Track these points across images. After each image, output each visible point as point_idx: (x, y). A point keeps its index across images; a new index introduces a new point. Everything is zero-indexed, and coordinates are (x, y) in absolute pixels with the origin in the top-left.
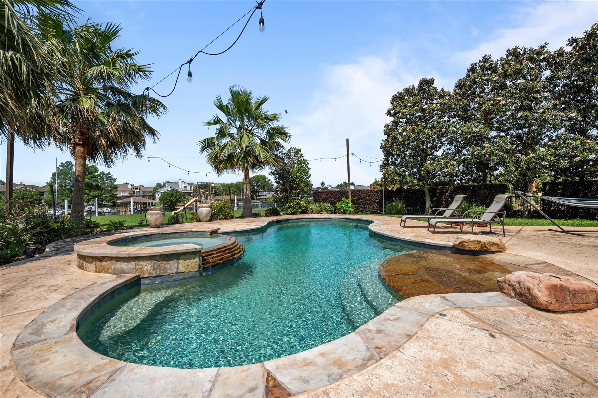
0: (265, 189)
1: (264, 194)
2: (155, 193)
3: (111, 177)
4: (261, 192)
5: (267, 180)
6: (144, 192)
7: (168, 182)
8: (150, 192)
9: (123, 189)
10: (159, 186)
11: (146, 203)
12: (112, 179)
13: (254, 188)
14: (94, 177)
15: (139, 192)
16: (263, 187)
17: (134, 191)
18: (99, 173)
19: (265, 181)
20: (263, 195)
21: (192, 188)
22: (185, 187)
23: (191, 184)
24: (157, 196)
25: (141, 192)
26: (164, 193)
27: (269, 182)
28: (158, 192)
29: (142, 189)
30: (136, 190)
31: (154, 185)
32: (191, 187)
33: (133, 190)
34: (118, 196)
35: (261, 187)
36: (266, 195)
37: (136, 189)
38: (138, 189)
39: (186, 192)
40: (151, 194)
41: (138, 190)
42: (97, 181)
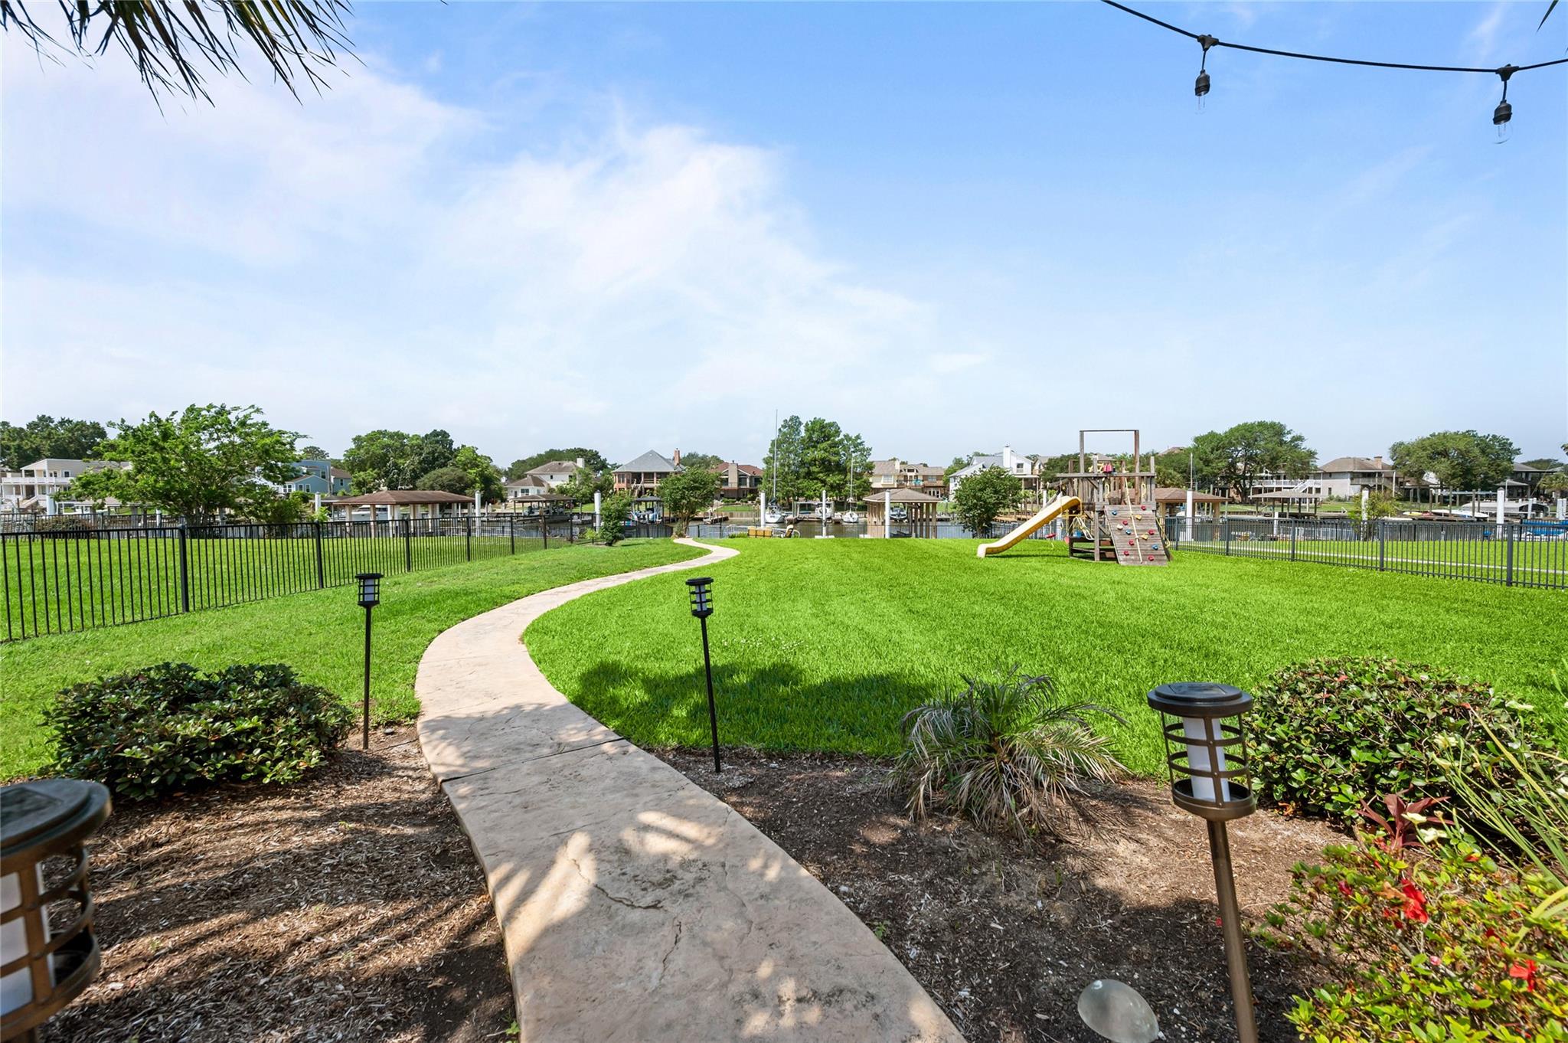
0: (1277, 468)
1: (1274, 484)
2: (948, 481)
3: (861, 444)
4: (1261, 478)
5: (1288, 438)
6: (925, 477)
7: (977, 454)
8: (939, 477)
9: (886, 472)
10: (959, 464)
11: (922, 504)
12: (864, 449)
13: (1233, 465)
14: (835, 445)
15: (916, 476)
16: (1273, 463)
17: (906, 476)
18: (841, 436)
19: (1282, 443)
20: (1271, 490)
21: (1037, 467)
22: (1019, 466)
23: (1034, 459)
24: (953, 486)
25: (920, 478)
26: (967, 479)
27: (1296, 446)
28: (955, 477)
29: (923, 471)
30: (909, 474)
31: (947, 463)
32: (1033, 466)
33: (903, 473)
34: (874, 486)
35: (1263, 461)
36: (1279, 489)
37: (909, 471)
38: (912, 471)
39: (1020, 479)
40: (940, 483)
41: (913, 474)
42: (837, 454)
